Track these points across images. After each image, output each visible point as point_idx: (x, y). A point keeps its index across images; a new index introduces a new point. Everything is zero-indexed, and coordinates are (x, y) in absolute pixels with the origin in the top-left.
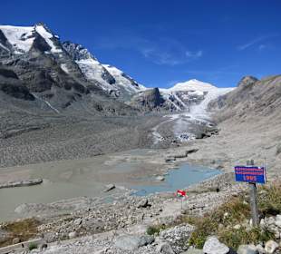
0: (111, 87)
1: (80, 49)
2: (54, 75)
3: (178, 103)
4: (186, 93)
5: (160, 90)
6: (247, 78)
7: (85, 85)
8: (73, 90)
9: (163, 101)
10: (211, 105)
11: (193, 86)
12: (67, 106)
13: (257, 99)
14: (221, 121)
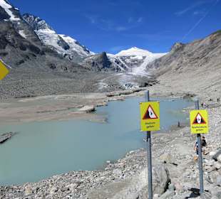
0: (65, 52)
1: (39, 20)
2: (10, 37)
3: (122, 66)
4: (129, 57)
5: (108, 55)
6: (177, 44)
7: (40, 48)
8: (28, 51)
9: (110, 63)
10: (149, 66)
11: (135, 52)
12: (20, 63)
13: (189, 55)
14: (159, 75)
